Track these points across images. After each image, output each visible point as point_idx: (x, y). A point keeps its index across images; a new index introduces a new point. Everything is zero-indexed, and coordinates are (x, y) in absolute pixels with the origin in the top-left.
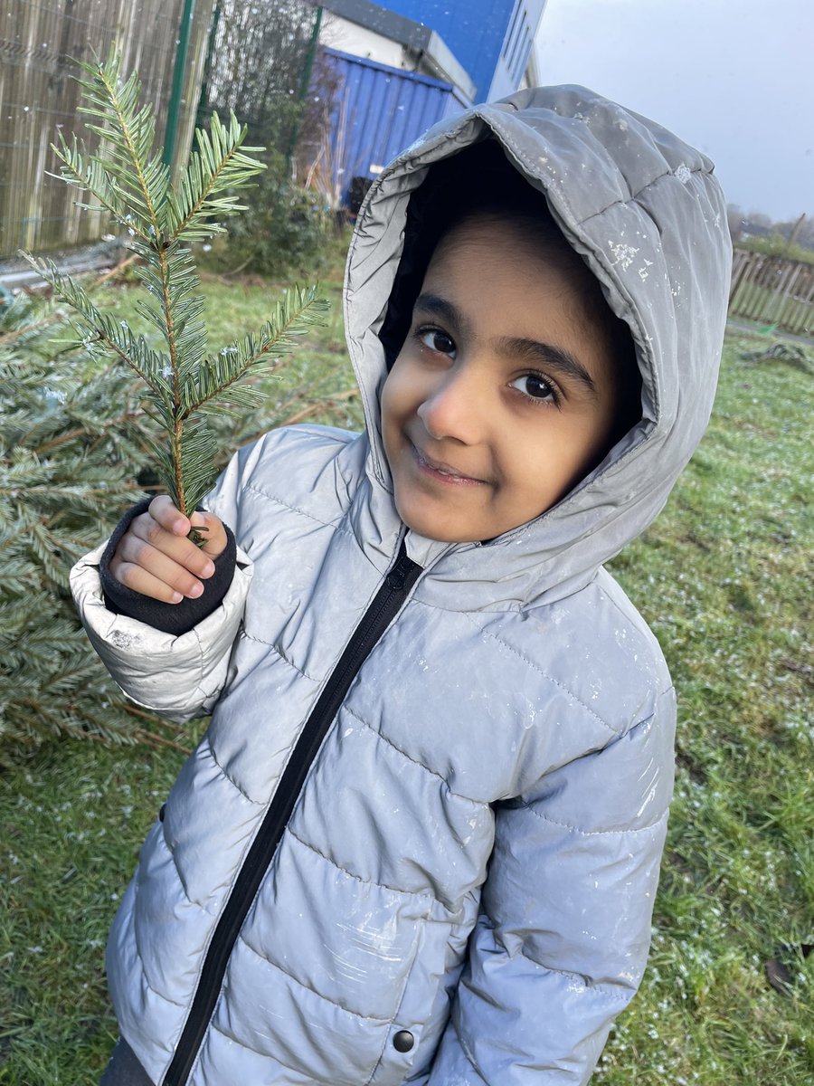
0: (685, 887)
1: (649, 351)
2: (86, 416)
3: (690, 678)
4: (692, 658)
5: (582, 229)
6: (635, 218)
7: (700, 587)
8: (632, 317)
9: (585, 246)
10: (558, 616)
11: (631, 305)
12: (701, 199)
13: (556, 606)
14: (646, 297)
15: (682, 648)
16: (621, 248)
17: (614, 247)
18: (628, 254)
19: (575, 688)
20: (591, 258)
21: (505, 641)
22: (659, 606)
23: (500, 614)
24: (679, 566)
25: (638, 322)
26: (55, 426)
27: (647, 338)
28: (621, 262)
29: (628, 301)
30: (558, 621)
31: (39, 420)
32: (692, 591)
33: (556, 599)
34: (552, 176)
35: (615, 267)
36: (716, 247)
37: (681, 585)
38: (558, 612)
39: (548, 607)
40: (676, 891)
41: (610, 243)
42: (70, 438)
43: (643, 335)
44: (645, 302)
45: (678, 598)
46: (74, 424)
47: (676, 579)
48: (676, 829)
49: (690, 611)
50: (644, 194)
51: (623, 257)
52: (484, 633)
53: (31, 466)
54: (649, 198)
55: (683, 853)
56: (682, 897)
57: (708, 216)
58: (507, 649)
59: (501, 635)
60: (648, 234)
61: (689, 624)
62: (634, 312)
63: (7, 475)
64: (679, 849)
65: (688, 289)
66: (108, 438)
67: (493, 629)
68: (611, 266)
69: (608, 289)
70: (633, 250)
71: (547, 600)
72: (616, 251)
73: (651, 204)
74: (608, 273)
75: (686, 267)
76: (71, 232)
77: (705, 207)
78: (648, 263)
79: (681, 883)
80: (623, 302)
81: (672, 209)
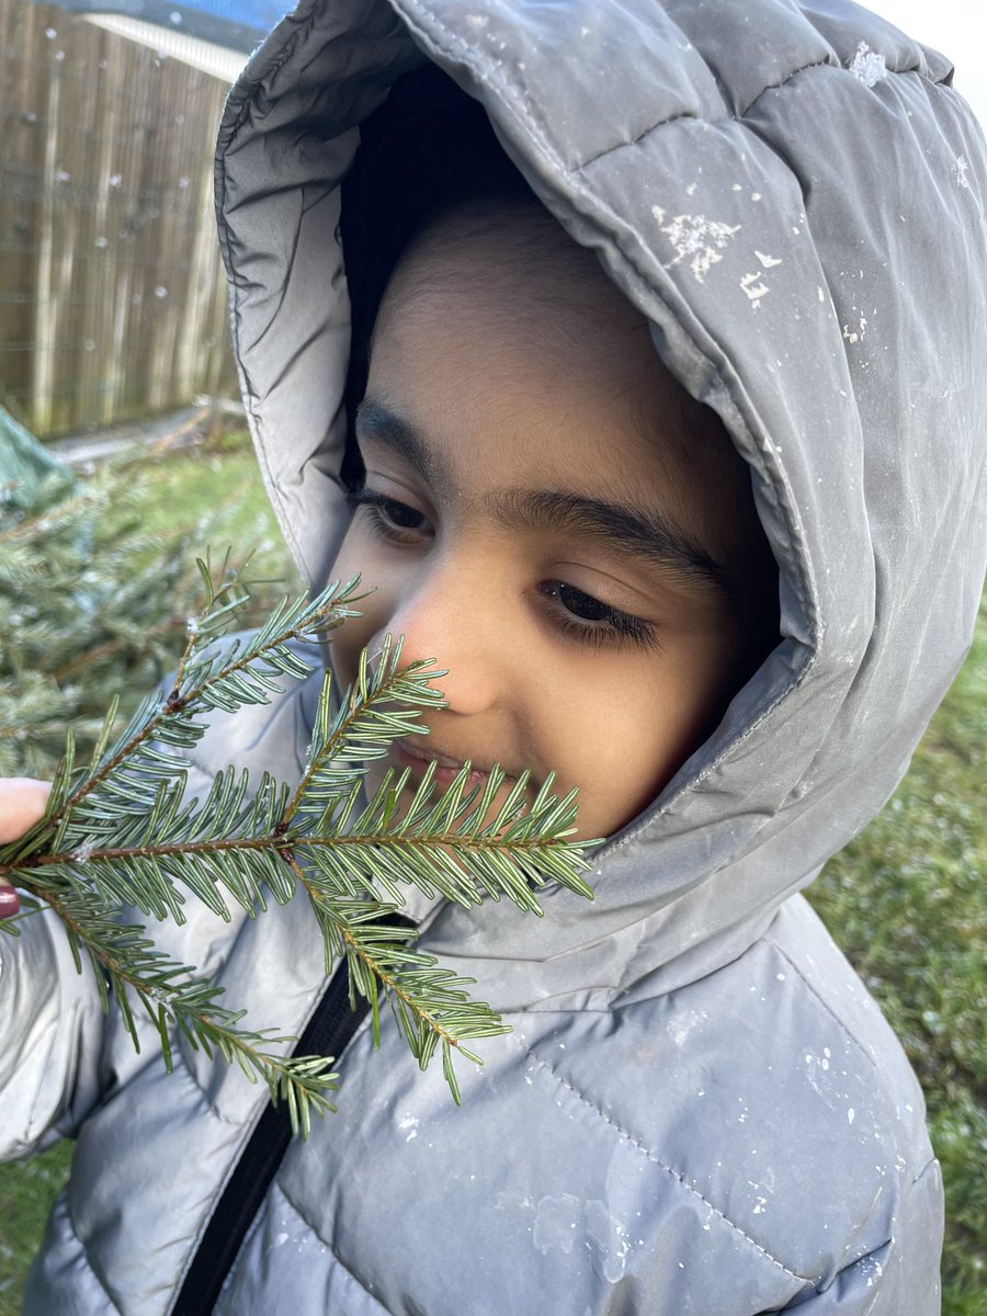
0: (976, 1278)
1: (777, 480)
2: (125, 627)
3: (963, 949)
4: (963, 917)
5: (584, 180)
6: (731, 153)
7: (966, 812)
8: (725, 395)
9: (592, 223)
10: (681, 1026)
11: (720, 367)
12: (914, 120)
13: (680, 1003)
14: (764, 346)
15: (947, 904)
16: (687, 225)
17: (668, 221)
18: (708, 239)
19: (716, 1192)
20: (612, 254)
21: (571, 1083)
22: (911, 843)
23: (567, 1017)
24: (933, 785)
25: (742, 409)
26: (83, 639)
27: (768, 446)
28: (689, 258)
29: (712, 357)
30: (681, 1038)
31: (66, 634)
32: (954, 819)
33: (680, 982)
34: (495, 54)
35: (673, 273)
36: (964, 232)
37: (939, 812)
38: (680, 1018)
39: (664, 1001)
40: (965, 1282)
41: (658, 212)
42: (101, 655)
43: (757, 439)
44: (762, 359)
45: (934, 829)
46: (108, 636)
47: (930, 802)
48: (959, 1185)
49: (954, 850)
50: (762, 105)
51: (693, 245)
52: (532, 1058)
53: (46, 695)
54: (775, 112)
55: (970, 1222)
56: (973, 1293)
57: (936, 161)
58: (576, 1100)
59: (564, 1067)
60: (766, 189)
61: (954, 868)
62: (729, 383)
63: (12, 709)
64: (964, 1216)
65: (888, 324)
66: (148, 652)
67: (549, 1050)
68: (661, 271)
69: (660, 329)
70: (723, 230)
71: (663, 986)
72: (674, 231)
73: (780, 125)
74: (656, 289)
75: (879, 273)
76: (157, 397)
77: (925, 139)
78: (768, 262)
79: (970, 1270)
80: (701, 360)
81: (838, 140)
